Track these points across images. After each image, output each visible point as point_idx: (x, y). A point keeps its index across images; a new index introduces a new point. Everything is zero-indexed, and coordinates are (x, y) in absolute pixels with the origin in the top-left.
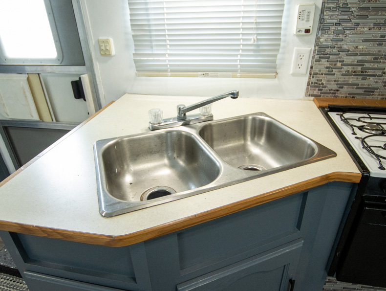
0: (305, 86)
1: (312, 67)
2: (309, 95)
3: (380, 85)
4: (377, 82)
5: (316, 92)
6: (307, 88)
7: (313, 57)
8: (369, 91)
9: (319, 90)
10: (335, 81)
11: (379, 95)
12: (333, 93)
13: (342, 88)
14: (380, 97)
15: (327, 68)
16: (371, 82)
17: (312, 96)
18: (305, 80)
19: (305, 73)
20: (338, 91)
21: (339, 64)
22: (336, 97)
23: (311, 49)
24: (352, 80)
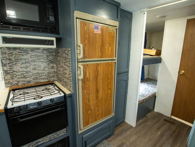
0: (4, 84)
1: (4, 78)
2: (7, 87)
3: (32, 79)
4: (30, 79)
5: (9, 86)
6: (5, 85)
7: (4, 74)
8: (29, 82)
9: (11, 85)
10: (16, 81)
11: (33, 82)
12: (16, 85)
13: (19, 82)
14: (33, 83)
15: (11, 77)
16: (28, 79)
17: (9, 87)
18: (4, 82)
19: (2, 80)
20: (18, 84)
21: (15, 76)
22: (18, 85)
23: (2, 72)
24: (22, 80)
